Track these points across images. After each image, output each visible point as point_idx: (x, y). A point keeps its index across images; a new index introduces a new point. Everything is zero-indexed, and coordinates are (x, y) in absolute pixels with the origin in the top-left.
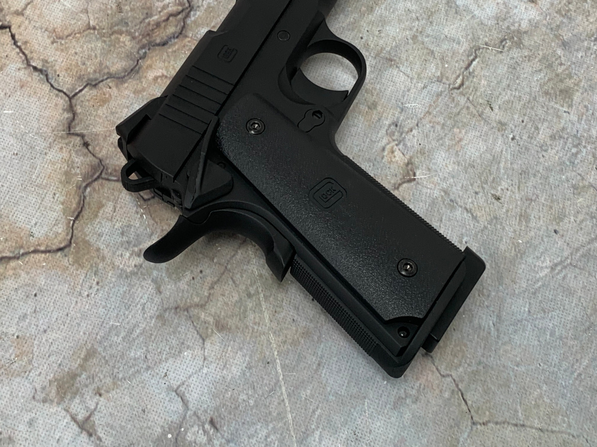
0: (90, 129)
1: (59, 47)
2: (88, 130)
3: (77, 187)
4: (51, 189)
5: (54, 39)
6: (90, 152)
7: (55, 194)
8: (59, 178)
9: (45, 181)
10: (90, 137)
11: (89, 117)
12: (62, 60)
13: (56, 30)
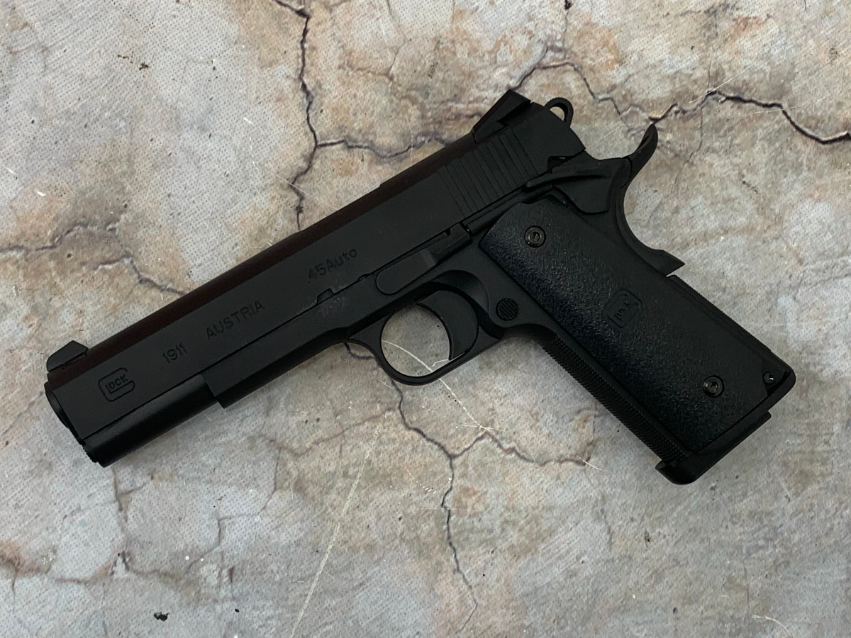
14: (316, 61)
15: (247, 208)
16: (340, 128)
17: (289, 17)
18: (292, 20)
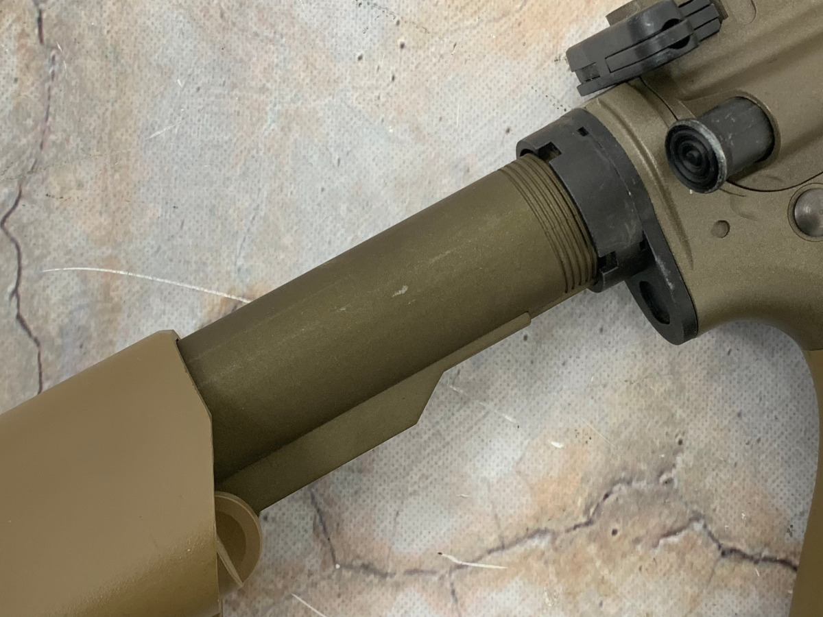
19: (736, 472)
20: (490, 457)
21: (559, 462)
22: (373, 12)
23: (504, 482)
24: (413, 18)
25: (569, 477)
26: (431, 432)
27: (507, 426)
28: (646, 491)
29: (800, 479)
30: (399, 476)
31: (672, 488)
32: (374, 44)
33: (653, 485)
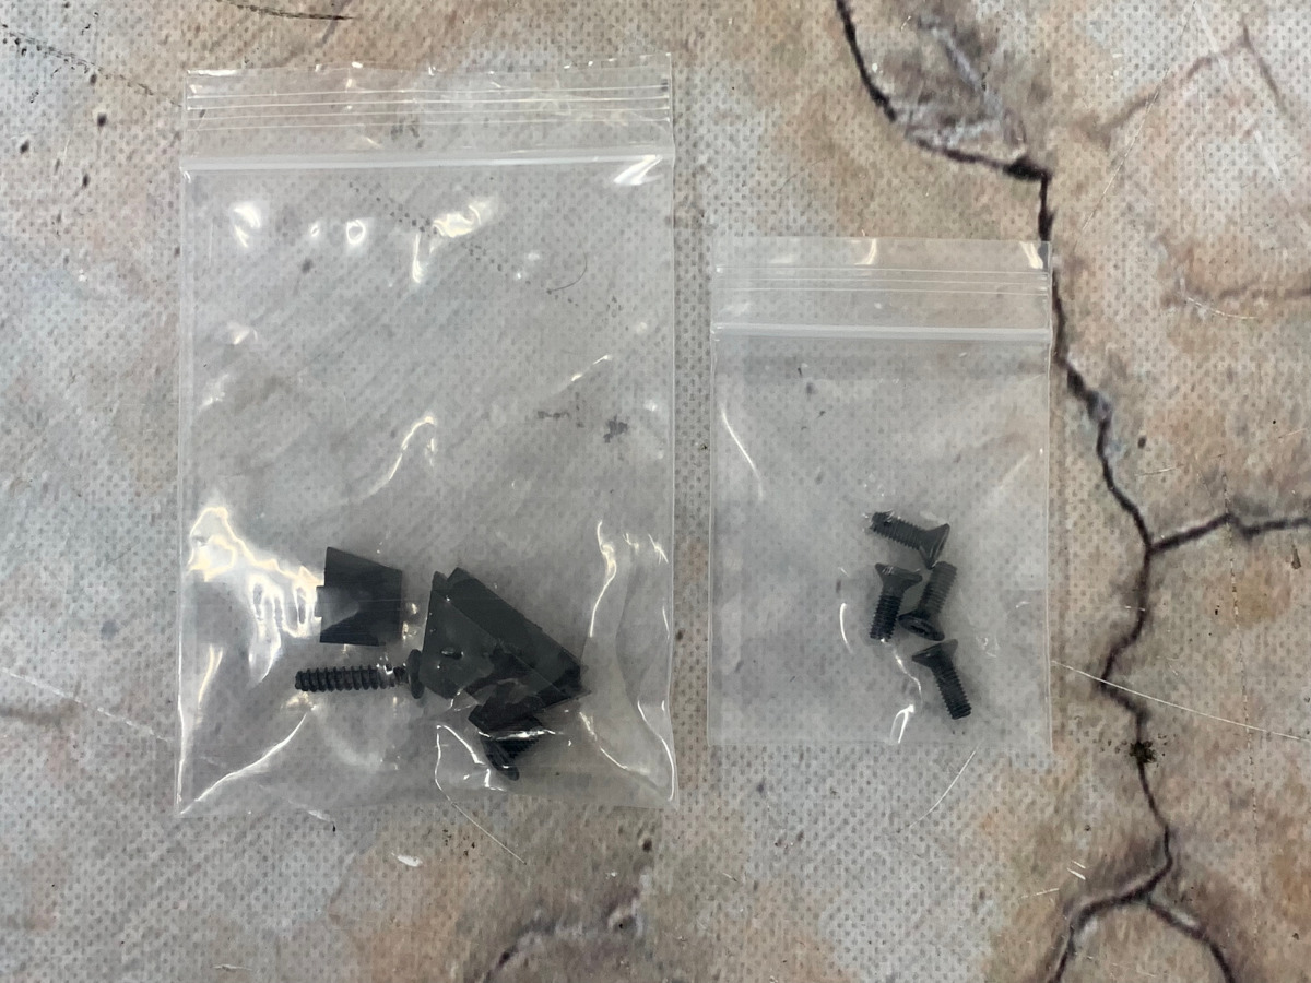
0: (1174, 695)
1: (1183, 325)
2: (1167, 698)
3: (1060, 901)
4: (978, 873)
5: (1177, 283)
6: (1146, 788)
7: (982, 896)
8: (1013, 842)
9: (968, 834)
10: (1164, 731)
11: (1187, 650)
12: (1175, 381)
13: (1198, 253)
14: (1094, 298)
15: (989, 778)
16: (1207, 480)
17: (989, 191)
18: (999, 198)
19: (757, 900)
20: (280, 889)
21: (414, 893)
22: (47, 62)
23: (307, 938)
24: (121, 68)
25: (433, 921)
26: (167, 845)
27: (312, 829)
28: (582, 943)
29: (884, 912)
30: (103, 932)
31: (633, 936)
32: (50, 121)
33: (595, 932)
